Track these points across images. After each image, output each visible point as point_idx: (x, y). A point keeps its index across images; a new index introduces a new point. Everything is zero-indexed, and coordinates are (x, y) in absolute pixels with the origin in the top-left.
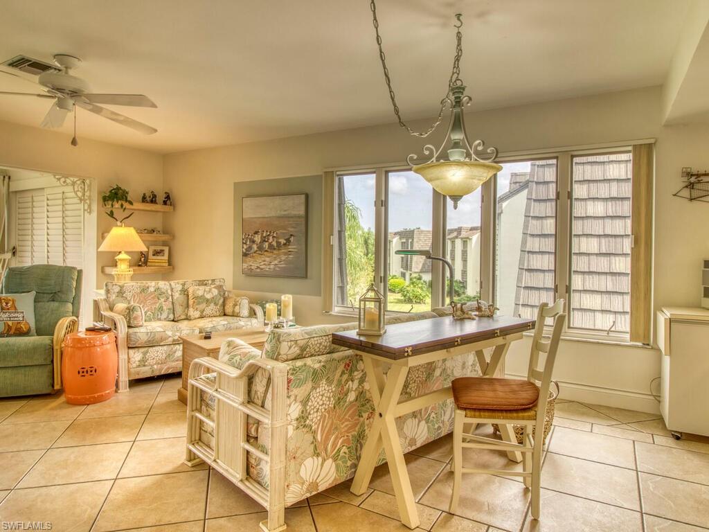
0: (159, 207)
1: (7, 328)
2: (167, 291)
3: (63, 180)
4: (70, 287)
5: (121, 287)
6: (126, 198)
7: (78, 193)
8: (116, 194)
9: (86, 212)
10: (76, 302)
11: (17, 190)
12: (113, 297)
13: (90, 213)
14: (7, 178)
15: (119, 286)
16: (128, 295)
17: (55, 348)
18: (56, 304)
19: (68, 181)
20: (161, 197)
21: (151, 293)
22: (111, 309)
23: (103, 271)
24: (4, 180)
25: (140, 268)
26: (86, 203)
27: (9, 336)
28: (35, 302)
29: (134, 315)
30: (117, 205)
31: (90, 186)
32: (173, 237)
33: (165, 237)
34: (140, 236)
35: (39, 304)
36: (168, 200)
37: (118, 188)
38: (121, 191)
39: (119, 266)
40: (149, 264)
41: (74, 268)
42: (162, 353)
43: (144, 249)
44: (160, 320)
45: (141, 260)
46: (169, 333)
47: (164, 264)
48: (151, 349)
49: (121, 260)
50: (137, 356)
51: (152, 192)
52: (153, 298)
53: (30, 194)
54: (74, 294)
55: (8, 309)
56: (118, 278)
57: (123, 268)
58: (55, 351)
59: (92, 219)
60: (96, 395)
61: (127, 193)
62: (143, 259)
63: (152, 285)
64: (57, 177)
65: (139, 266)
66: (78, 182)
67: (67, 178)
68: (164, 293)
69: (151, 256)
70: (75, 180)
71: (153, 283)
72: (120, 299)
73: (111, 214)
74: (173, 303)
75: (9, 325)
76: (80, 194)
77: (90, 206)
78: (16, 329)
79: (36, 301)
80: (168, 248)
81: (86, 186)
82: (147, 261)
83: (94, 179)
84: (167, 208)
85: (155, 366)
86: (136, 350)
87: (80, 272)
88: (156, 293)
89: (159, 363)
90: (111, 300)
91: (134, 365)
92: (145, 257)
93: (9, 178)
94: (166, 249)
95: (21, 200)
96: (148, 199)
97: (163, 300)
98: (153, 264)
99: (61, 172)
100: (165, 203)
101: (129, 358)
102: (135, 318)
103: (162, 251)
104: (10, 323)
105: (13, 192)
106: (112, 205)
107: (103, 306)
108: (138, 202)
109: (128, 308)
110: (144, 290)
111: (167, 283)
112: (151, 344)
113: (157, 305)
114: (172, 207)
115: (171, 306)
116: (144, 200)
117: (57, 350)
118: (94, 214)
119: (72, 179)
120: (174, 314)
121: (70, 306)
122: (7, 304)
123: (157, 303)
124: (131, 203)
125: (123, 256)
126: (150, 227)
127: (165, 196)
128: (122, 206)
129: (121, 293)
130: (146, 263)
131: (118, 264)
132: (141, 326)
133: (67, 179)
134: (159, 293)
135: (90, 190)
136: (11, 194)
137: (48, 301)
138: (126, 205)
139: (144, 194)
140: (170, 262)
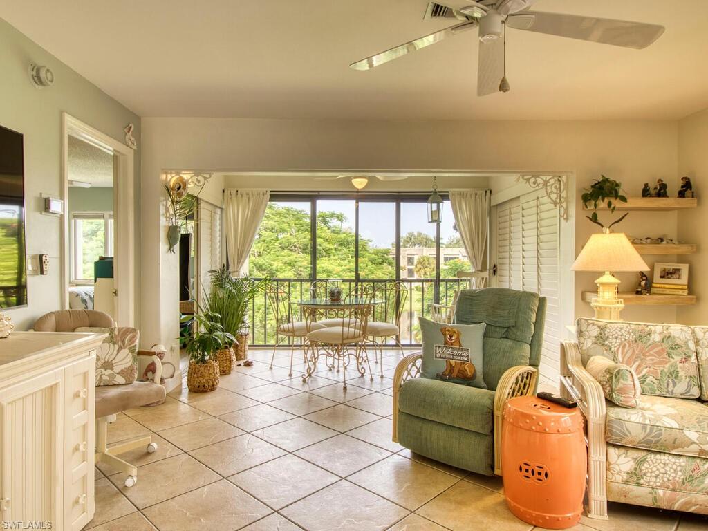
0: (671, 202)
1: (449, 368)
2: (686, 342)
3: (533, 180)
4: (527, 321)
5: (602, 329)
6: (616, 192)
7: (552, 196)
8: (601, 188)
9: (562, 219)
10: (535, 343)
11: (498, 203)
12: (588, 343)
13: (567, 219)
14: (488, 192)
15: (599, 327)
16: (613, 343)
17: (496, 413)
18: (509, 343)
19: (539, 181)
20: (674, 185)
21: (655, 344)
22: (584, 363)
23: (583, 299)
24: (486, 195)
25: (639, 296)
26: (562, 206)
27: (451, 380)
28: (484, 337)
29: (620, 386)
30: (602, 204)
31: (566, 184)
32: (698, 249)
33: (683, 249)
34: (636, 249)
35: (491, 341)
36: (687, 188)
37: (605, 180)
38: (608, 184)
39: (601, 294)
40: (653, 290)
41: (533, 295)
42: (675, 471)
43: (646, 269)
44: (672, 396)
45: (640, 284)
46: (693, 436)
47: (681, 292)
48: (651, 457)
49: (603, 285)
50: (623, 463)
51: (660, 180)
52: (659, 353)
53: (507, 207)
54: (533, 332)
55: (452, 344)
56: (599, 312)
57: (606, 297)
58: (495, 417)
59: (570, 227)
60: (548, 516)
61: (618, 185)
62: (643, 283)
63: (657, 330)
64: (525, 177)
65: (638, 293)
66: (552, 181)
67: (538, 176)
68: (680, 347)
69: (657, 279)
70: (548, 178)
71: (659, 328)
72: (599, 348)
73: (594, 219)
74: (699, 367)
75: (451, 365)
76: (554, 196)
77: (566, 211)
78: (460, 371)
79: (486, 335)
80: (687, 266)
81: (562, 184)
82: (651, 286)
83: (572, 172)
84: (686, 202)
85: (661, 492)
86: (622, 451)
87: (542, 301)
88: (665, 345)
89: (667, 488)
90: (585, 348)
91: (619, 478)
92: (647, 280)
93: (491, 192)
94: (685, 269)
95: (501, 214)
96: (652, 191)
97: (677, 359)
98: (661, 291)
99: (530, 172)
100: (682, 194)
101: (608, 464)
102: (622, 391)
103: (677, 271)
104: (453, 362)
105: (494, 206)
106: (595, 206)
107: (572, 355)
108: (635, 196)
109: (609, 371)
110: (642, 337)
111: (685, 328)
112: (652, 446)
113: (667, 366)
114: (695, 200)
115: (695, 372)
116: (646, 192)
117: (498, 416)
118: (572, 221)
119: (544, 178)
120: (701, 387)
121: (527, 348)
122: (451, 337)
123: (666, 363)
124: (624, 199)
125: (607, 278)
126: (656, 234)
127: (681, 183)
128: (609, 204)
129: (601, 339)
130: (648, 288)
131: (601, 289)
132: (633, 407)
133: (537, 179)
134: (670, 346)
135: (567, 189)
136: (492, 209)
137: (500, 338)
138: (617, 203)
139: (646, 185)
140: (691, 289)
